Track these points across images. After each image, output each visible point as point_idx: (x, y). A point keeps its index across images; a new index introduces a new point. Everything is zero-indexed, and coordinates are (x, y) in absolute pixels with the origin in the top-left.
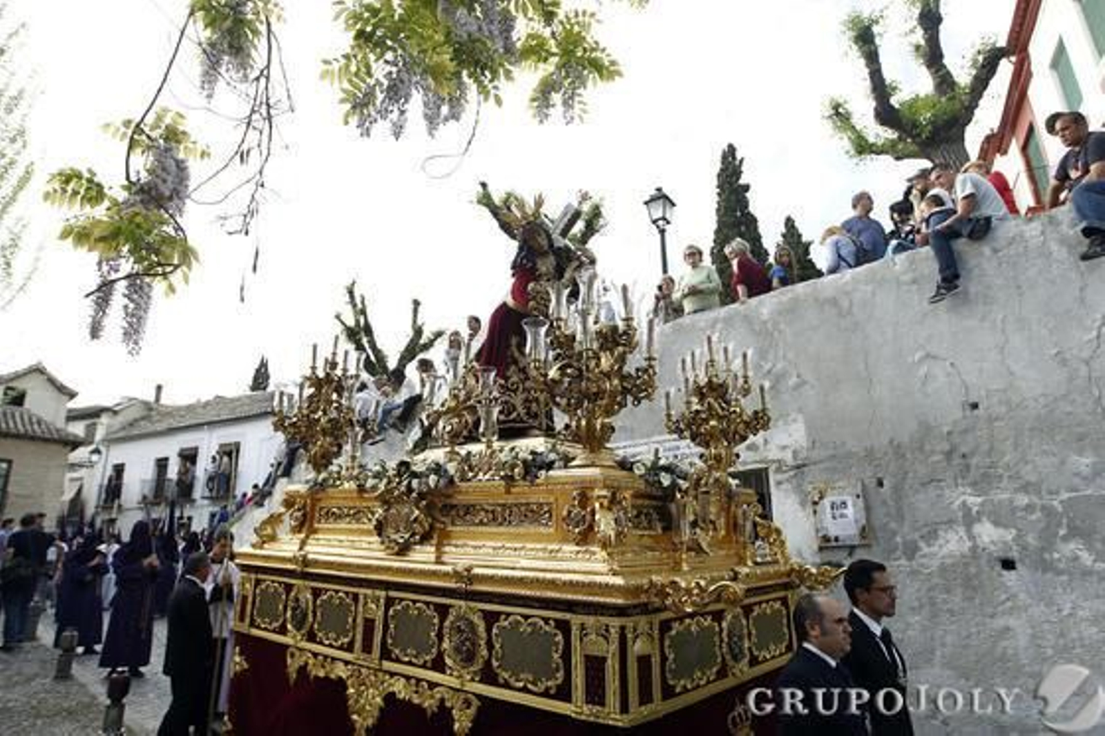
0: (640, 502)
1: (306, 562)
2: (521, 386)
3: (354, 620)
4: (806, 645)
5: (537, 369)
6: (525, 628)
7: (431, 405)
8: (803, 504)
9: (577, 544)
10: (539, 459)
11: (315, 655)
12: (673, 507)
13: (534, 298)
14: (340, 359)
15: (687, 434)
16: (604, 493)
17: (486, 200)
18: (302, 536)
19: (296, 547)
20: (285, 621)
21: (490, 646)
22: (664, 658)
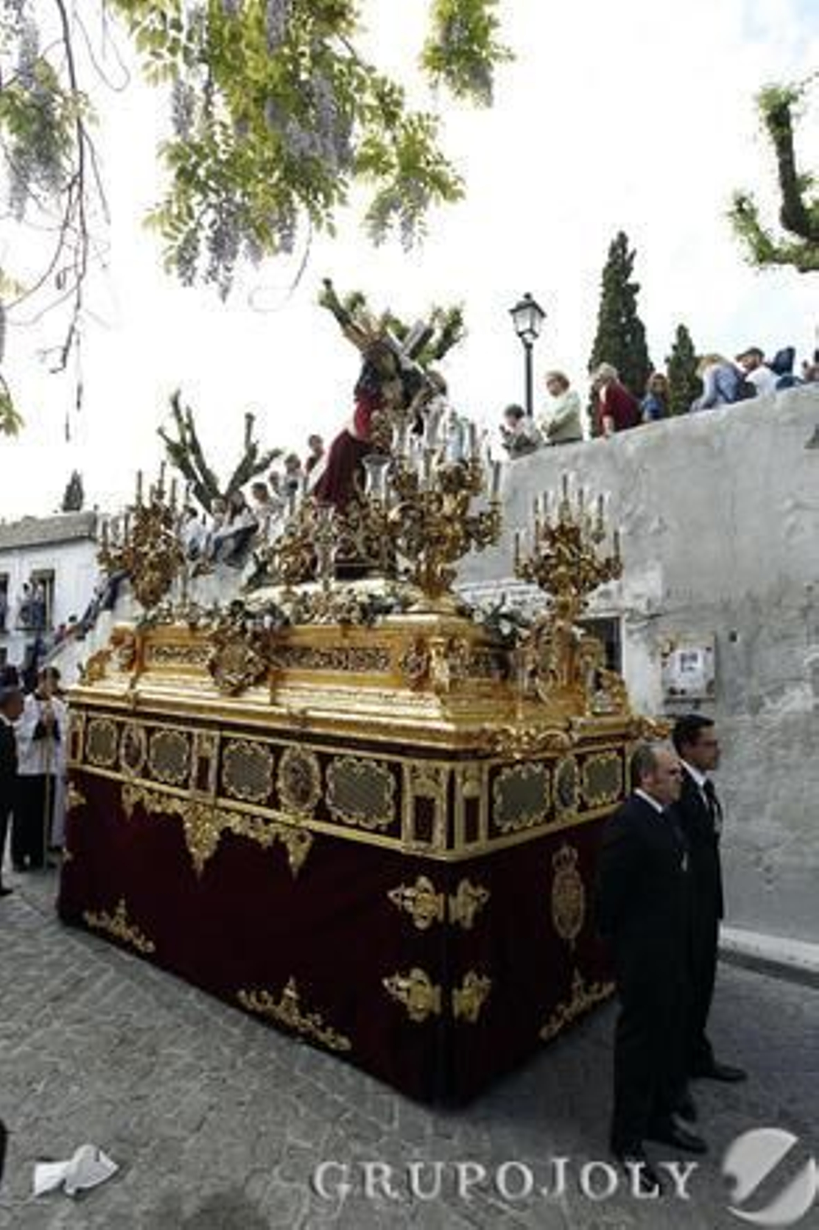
0: (478, 649)
1: (138, 701)
2: (361, 524)
3: (189, 758)
4: (639, 792)
5: (377, 510)
6: (359, 770)
7: (266, 540)
8: (652, 654)
9: (413, 690)
10: (377, 602)
11: (151, 791)
12: (511, 655)
13: (377, 428)
14: (167, 487)
15: (535, 579)
16: (440, 640)
17: (329, 301)
18: (132, 674)
19: (126, 686)
20: (118, 759)
21: (324, 786)
22: (492, 801)
